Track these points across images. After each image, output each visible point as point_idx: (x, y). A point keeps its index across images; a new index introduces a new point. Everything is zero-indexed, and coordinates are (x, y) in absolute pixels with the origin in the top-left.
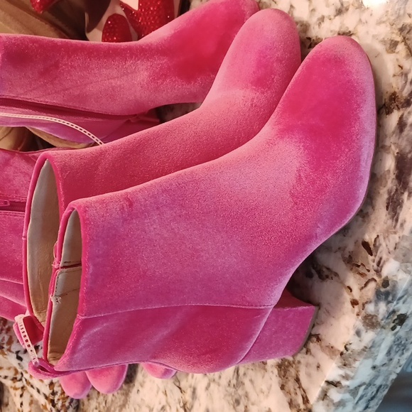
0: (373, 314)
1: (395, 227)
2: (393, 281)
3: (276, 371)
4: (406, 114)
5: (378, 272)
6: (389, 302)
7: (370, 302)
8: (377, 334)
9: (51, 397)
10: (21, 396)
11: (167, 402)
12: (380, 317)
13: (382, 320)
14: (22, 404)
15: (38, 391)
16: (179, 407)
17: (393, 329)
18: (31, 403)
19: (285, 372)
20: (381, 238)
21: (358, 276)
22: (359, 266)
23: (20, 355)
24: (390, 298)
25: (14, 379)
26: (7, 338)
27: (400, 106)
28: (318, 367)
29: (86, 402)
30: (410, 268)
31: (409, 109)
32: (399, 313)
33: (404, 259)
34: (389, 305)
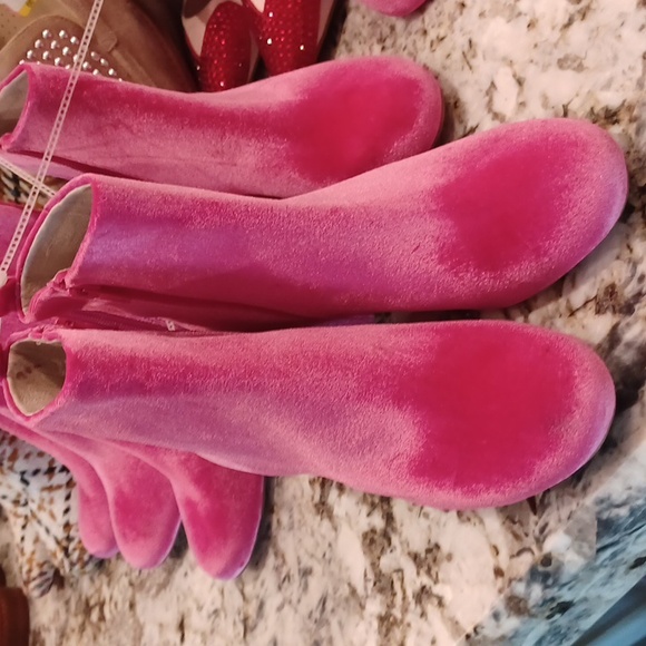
0: (522, 596)
1: (574, 486)
2: (558, 560)
3: (375, 624)
4: (622, 324)
5: (540, 541)
6: (546, 587)
7: (520, 580)
8: (524, 623)
9: (64, 543)
10: (24, 527)
11: (223, 603)
12: (531, 603)
13: (534, 606)
14: (23, 539)
15: (48, 531)
16: (237, 619)
17: (549, 617)
18: (37, 540)
19: (388, 631)
20: (553, 495)
21: (510, 537)
22: (514, 523)
23: (26, 477)
24: (550, 582)
25: (16, 502)
26: (9, 451)
27: (617, 308)
29: (113, 561)
30: (586, 549)
31: (629, 319)
32: (562, 600)
33: (578, 536)
34: (548, 590)
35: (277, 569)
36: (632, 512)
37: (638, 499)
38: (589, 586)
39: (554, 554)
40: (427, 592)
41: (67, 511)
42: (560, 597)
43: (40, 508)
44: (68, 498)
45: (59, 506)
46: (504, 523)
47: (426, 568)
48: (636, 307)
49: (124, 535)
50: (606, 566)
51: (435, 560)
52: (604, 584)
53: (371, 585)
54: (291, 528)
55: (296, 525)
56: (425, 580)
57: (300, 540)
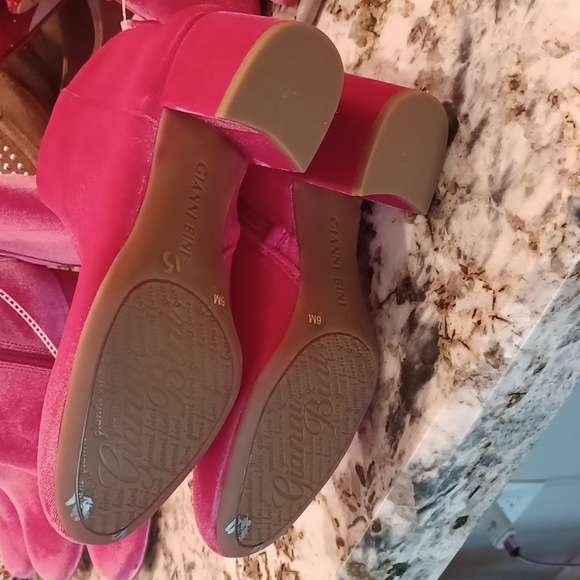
0: (360, 562)
1: (392, 457)
2: (386, 525)
4: (418, 310)
5: (370, 510)
6: (380, 551)
7: (358, 547)
12: (369, 567)
13: (372, 570)
20: (377, 466)
21: (347, 508)
22: (349, 496)
24: (382, 546)
27: (413, 297)
30: (408, 512)
31: (422, 305)
32: (396, 562)
33: (400, 501)
34: (381, 554)
35: (166, 568)
36: (441, 473)
37: (444, 461)
38: (419, 547)
39: (382, 520)
40: (286, 570)
42: (394, 560)
46: (341, 497)
47: (283, 548)
48: (427, 294)
49: (35, 553)
50: (430, 527)
51: (290, 540)
52: (433, 545)
53: (241, 570)
54: (176, 528)
55: (180, 525)
56: (284, 559)
57: (184, 538)
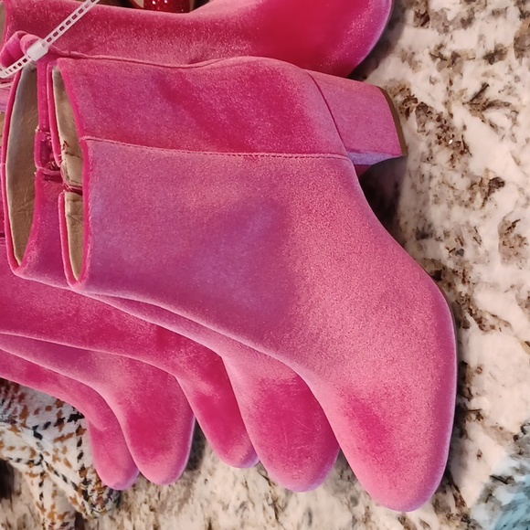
9: (83, 487)
10: (41, 485)
11: (249, 497)
14: (41, 496)
15: (65, 479)
16: (266, 504)
18: (55, 494)
23: (38, 431)
25: (30, 463)
26: (20, 408)
28: (479, 456)
29: (131, 494)
41: (80, 456)
43: (55, 459)
44: (79, 444)
45: (72, 454)
